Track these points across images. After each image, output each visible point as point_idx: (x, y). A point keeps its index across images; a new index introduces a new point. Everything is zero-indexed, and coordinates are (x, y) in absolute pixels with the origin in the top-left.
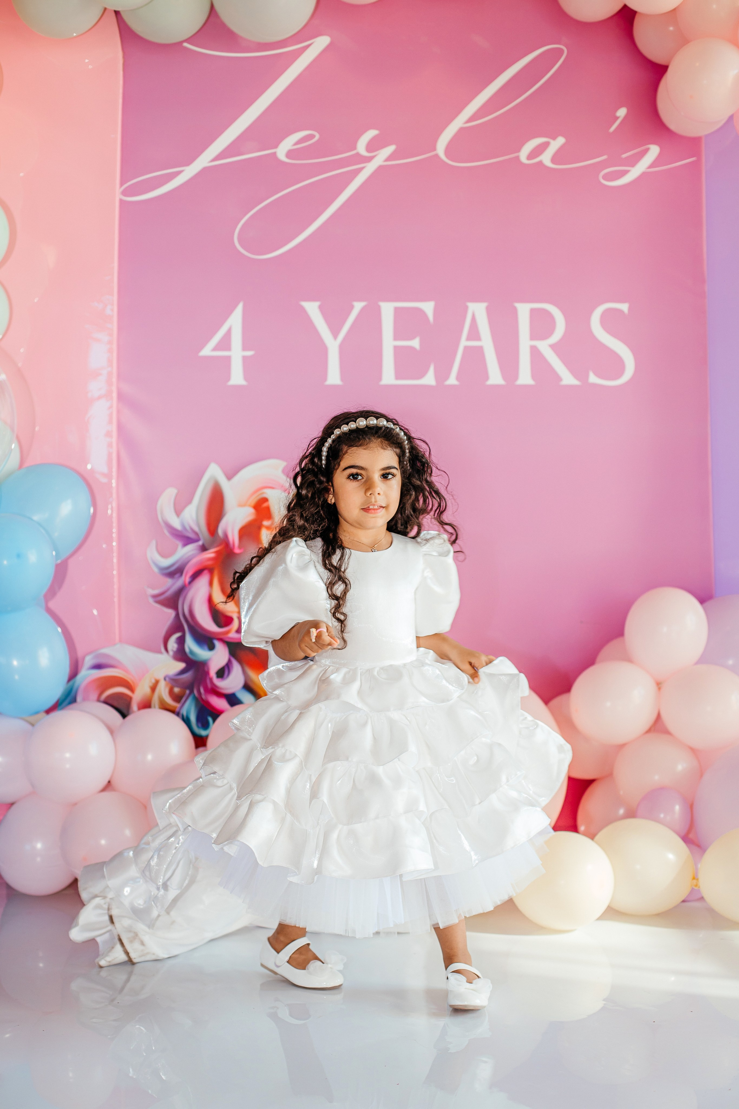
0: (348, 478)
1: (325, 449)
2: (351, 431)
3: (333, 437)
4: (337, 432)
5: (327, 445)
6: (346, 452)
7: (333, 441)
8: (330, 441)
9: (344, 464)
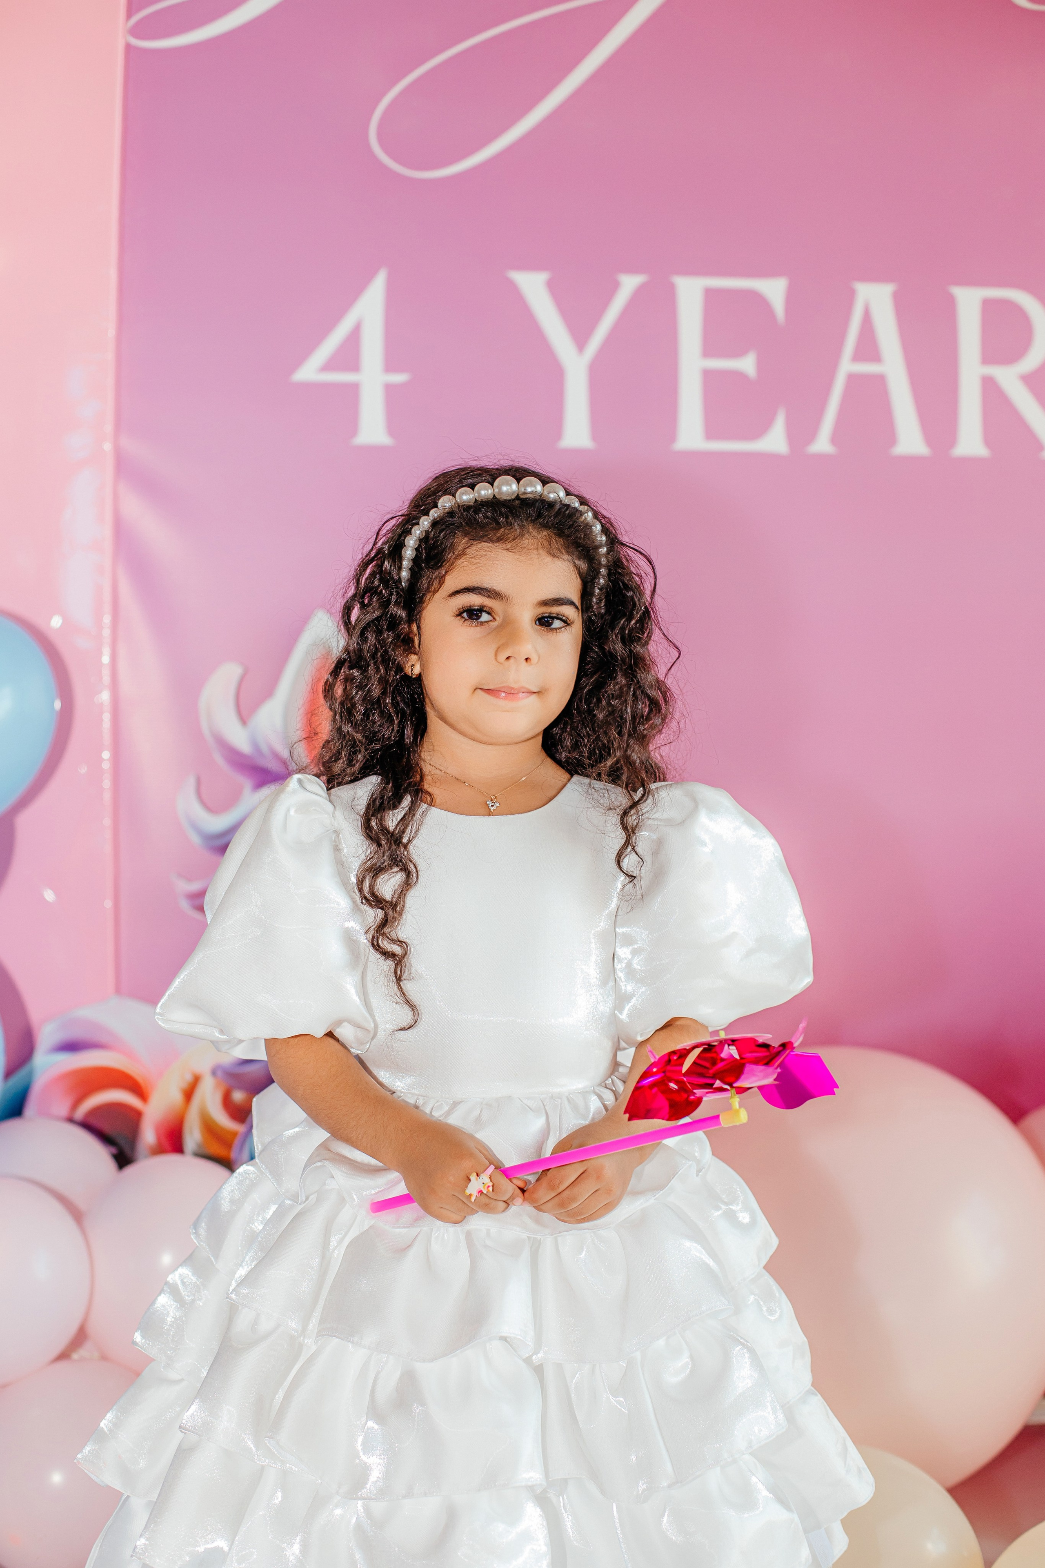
0: (460, 614)
1: (411, 542)
2: (479, 505)
3: (434, 513)
4: (445, 503)
5: (417, 532)
6: (463, 554)
7: (435, 524)
8: (425, 523)
9: (453, 581)
